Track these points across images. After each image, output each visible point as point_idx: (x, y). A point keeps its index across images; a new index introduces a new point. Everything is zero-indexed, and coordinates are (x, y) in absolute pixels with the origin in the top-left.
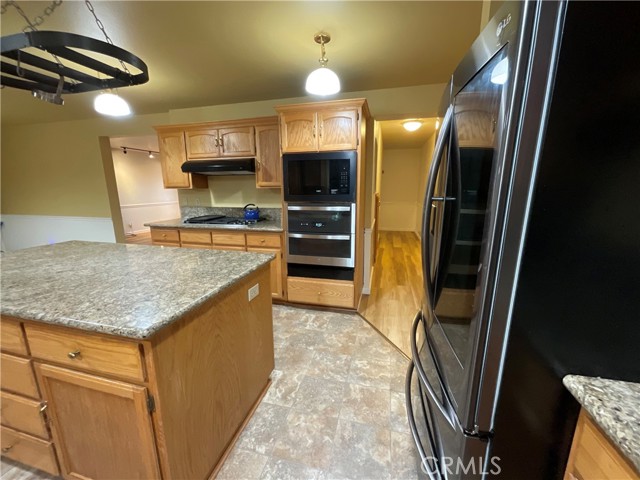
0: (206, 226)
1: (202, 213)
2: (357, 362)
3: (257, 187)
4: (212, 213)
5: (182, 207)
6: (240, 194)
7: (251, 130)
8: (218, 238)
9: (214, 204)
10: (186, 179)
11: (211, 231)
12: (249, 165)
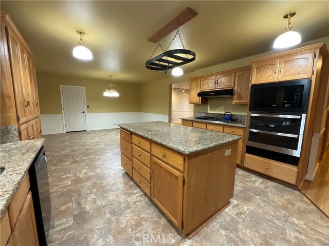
0: (205, 121)
1: (203, 115)
2: (294, 219)
3: (233, 103)
4: (207, 115)
5: (194, 112)
6: (222, 107)
7: (234, 74)
8: (209, 127)
9: (209, 112)
10: (198, 100)
11: (207, 124)
12: (229, 92)
